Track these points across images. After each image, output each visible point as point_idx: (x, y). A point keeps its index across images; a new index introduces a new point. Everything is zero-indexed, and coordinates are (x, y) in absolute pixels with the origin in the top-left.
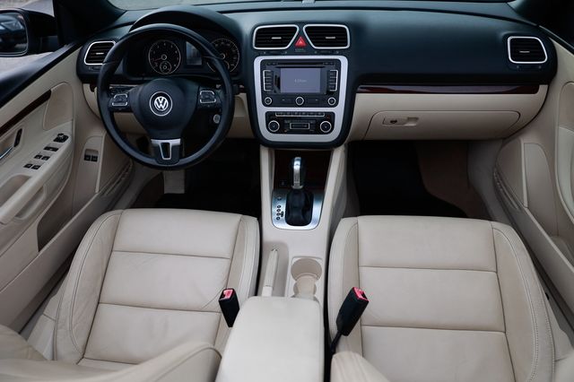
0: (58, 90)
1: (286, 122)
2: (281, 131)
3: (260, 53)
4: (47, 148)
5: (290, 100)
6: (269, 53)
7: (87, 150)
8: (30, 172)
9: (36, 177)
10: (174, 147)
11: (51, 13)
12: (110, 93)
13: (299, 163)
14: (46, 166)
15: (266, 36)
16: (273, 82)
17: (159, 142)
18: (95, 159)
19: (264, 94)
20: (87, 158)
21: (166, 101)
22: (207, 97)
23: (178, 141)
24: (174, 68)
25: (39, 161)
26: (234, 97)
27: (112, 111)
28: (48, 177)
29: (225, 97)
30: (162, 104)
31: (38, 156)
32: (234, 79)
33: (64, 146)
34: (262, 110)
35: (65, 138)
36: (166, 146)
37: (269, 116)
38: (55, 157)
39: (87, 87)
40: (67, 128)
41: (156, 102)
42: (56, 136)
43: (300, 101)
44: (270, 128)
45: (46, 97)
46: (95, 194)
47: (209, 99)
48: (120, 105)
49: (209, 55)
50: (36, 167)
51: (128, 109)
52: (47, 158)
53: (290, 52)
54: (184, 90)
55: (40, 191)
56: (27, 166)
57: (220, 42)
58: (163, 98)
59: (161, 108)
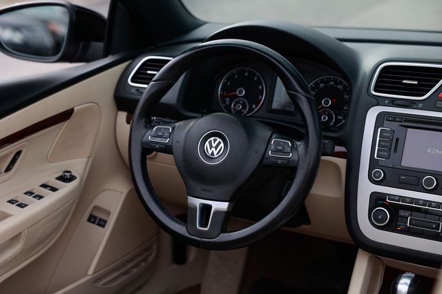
0: (83, 111)
1: (402, 213)
2: (390, 227)
3: (379, 102)
4: (44, 186)
5: (413, 179)
6: (393, 103)
7: (96, 208)
8: (13, 209)
9: (18, 217)
10: (217, 212)
13: (408, 281)
14: (36, 207)
16: (390, 145)
17: (197, 202)
18: (102, 223)
19: (373, 163)
20: (92, 219)
21: (222, 145)
22: (279, 149)
23: (224, 206)
24: (251, 109)
25: (29, 198)
27: (147, 150)
28: (32, 223)
31: (29, 193)
33: (66, 188)
34: (366, 189)
35: (72, 178)
36: (206, 209)
37: (376, 199)
38: (51, 198)
40: (78, 166)
41: (207, 143)
42: (60, 174)
43: (429, 182)
44: (375, 219)
45: (66, 115)
46: (87, 275)
47: (282, 151)
50: (22, 206)
52: (40, 197)
56: (11, 202)
57: (329, 80)
58: (219, 140)
59: (212, 154)
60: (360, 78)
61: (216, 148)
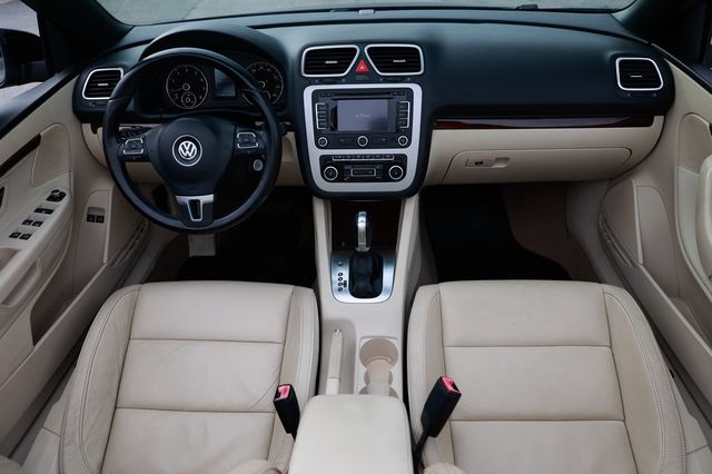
0: (50, 134)
1: (346, 167)
2: (340, 180)
3: (311, 82)
4: (39, 210)
5: (350, 140)
6: (322, 81)
7: (90, 208)
8: (17, 243)
9: (26, 250)
10: (205, 205)
11: (36, 31)
12: (120, 137)
13: (364, 219)
14: (40, 235)
15: (318, 60)
16: (329, 118)
17: (186, 199)
18: (101, 219)
19: (317, 134)
20: (91, 218)
21: (194, 147)
22: (246, 140)
23: (210, 198)
24: (199, 101)
25: (29, 228)
26: (280, 139)
27: (123, 160)
28: (42, 250)
29: (270, 140)
30: (188, 151)
31: (28, 222)
32: (279, 114)
33: (61, 207)
34: (315, 154)
35: (62, 196)
36: (195, 204)
37: (325, 161)
38: (50, 222)
39: (87, 127)
40: (62, 182)
41: (180, 148)
42: (49, 194)
43: (363, 141)
44: (326, 175)
45: (35, 143)
46: (103, 264)
47: (250, 143)
48: (133, 153)
49: (248, 87)
50: (26, 237)
51: (144, 158)
52: (39, 223)
53: (349, 80)
54: (216, 132)
55: (32, 268)
56: (14, 236)
57: (258, 67)
58: (190, 143)
59: (188, 156)
60: (290, 64)
61: (190, 150)
